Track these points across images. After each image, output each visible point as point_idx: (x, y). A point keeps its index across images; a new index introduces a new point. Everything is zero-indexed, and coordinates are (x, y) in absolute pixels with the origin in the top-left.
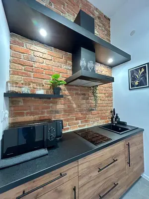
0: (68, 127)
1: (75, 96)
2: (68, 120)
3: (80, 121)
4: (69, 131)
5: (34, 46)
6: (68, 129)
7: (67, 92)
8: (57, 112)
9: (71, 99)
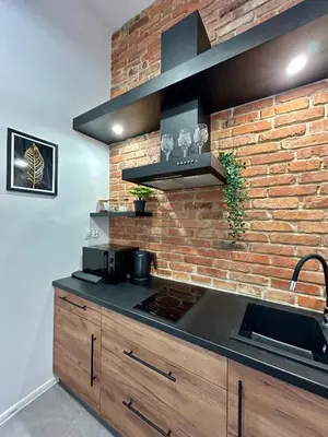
0: (169, 269)
1: (184, 211)
2: (168, 257)
3: (195, 267)
4: (170, 278)
5: (127, 147)
6: (168, 274)
7: (167, 205)
8: (151, 239)
9: (175, 217)
